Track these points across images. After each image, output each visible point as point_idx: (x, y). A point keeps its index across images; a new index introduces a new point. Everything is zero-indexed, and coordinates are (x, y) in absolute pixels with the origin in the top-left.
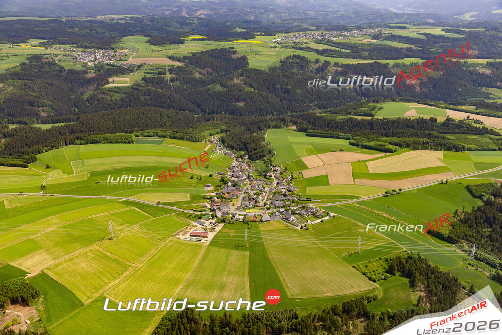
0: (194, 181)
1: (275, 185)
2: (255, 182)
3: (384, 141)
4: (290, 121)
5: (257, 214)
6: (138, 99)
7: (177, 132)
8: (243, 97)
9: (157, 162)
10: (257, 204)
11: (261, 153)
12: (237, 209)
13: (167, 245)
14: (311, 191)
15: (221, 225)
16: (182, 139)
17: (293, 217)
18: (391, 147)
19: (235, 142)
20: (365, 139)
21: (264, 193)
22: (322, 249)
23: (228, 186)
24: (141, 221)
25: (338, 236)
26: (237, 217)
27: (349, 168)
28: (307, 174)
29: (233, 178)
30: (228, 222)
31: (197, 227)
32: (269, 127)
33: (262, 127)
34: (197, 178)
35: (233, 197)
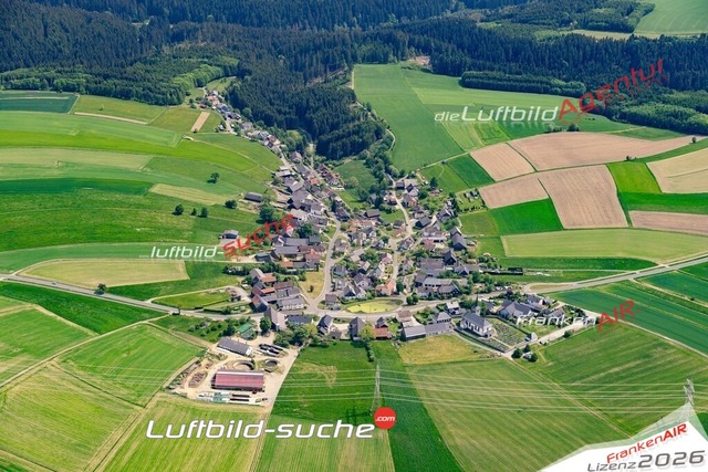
0: (185, 221)
1: (410, 232)
2: (356, 223)
3: (679, 103)
4: (411, 43)
5: (384, 316)
7: (106, 77)
9: (67, 164)
10: (378, 288)
11: (356, 138)
12: (323, 302)
13: (153, 416)
14: (518, 246)
15: (288, 359)
16: (125, 95)
17: (488, 327)
18: (704, 118)
19: (272, 104)
20: (625, 95)
21: (389, 256)
22: (585, 416)
23: (286, 236)
24: (62, 345)
25: (619, 377)
26: (332, 327)
27: (607, 180)
28: (496, 197)
29: (294, 212)
30: (310, 341)
31: (225, 360)
32: (355, 59)
33: (336, 58)
34: (194, 213)
35: (306, 266)
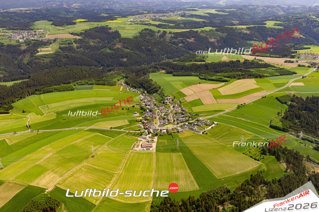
0: (125, 111)
1: (172, 109)
2: (161, 108)
3: (219, 75)
4: (160, 68)
5: (173, 128)
6: (61, 61)
7: (99, 81)
8: (126, 55)
9: (96, 101)
10: (170, 121)
11: (155, 89)
12: (159, 126)
14: (196, 109)
15: (156, 139)
16: (104, 84)
17: (195, 127)
18: (226, 79)
19: (135, 83)
20: (208, 75)
21: (170, 114)
22: (222, 145)
23: (147, 112)
24: (106, 142)
25: (225, 136)
26: (163, 131)
27: (210, 94)
28: (189, 99)
29: (147, 107)
30: (159, 135)
31: (142, 141)
32: (149, 72)
33: (145, 72)
34: (126, 109)
35: (153, 118)
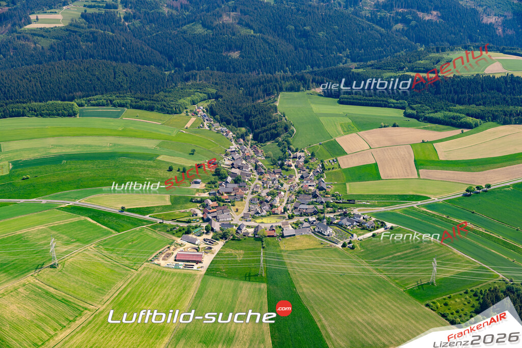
0: (173, 175)
1: (297, 180)
2: (267, 176)
3: (457, 111)
4: (313, 81)
5: (274, 225)
6: (76, 47)
8: (238, 44)
9: (115, 145)
10: (273, 210)
11: (274, 131)
12: (242, 217)
13: (141, 275)
14: (354, 188)
15: (219, 246)
16: (151, 109)
17: (330, 230)
18: (470, 120)
19: (232, 113)
20: (428, 107)
21: (283, 193)
22: (377, 278)
23: (227, 182)
24: (97, 238)
25: (399, 258)
26: (244, 230)
27: (409, 153)
28: (346, 162)
29: (233, 170)
30: (231, 237)
32: (281, 90)
33: (271, 89)
34: (179, 170)
35: (236, 198)
